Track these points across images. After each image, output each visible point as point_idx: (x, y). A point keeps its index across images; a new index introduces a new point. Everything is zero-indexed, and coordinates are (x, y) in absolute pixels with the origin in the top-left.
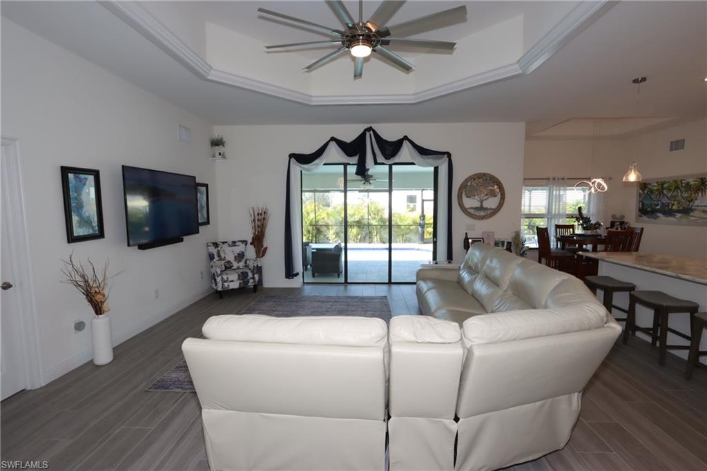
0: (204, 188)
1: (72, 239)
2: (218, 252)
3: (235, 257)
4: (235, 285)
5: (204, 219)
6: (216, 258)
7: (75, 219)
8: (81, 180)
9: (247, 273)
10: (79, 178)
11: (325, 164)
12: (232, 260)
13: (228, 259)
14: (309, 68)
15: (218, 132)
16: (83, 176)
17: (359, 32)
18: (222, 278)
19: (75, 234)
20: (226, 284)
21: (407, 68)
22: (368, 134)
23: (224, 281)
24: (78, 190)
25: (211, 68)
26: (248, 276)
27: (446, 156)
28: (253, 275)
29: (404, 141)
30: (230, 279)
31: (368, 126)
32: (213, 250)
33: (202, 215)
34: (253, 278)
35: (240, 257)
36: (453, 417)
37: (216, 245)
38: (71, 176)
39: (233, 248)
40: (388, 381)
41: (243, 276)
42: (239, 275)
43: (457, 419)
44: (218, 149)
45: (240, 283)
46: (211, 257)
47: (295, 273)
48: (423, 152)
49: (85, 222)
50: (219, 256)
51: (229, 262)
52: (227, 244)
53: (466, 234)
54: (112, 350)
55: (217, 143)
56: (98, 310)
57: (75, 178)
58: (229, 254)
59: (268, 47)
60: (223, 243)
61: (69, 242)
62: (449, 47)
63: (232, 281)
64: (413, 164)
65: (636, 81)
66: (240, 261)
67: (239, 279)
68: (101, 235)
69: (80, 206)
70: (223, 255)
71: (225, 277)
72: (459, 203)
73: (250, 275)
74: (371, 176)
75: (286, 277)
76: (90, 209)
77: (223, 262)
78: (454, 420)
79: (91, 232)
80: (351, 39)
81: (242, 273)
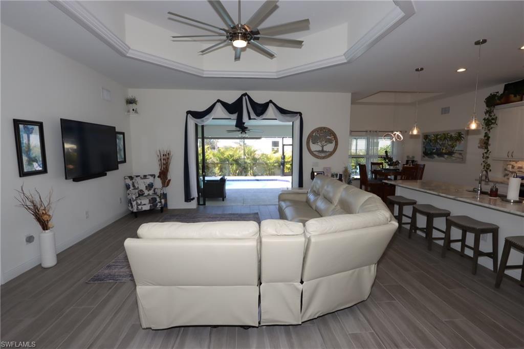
0: (122, 136)
1: (22, 174)
2: (133, 183)
3: (146, 187)
4: (147, 207)
5: (122, 159)
6: (132, 188)
7: (25, 159)
8: (29, 130)
9: (156, 198)
10: (28, 128)
12: (144, 189)
13: (140, 188)
14: (202, 52)
15: (132, 93)
16: (30, 127)
17: (239, 31)
18: (137, 203)
19: (25, 170)
20: (140, 207)
21: (271, 56)
22: (244, 98)
23: (138, 205)
24: (27, 137)
25: (129, 48)
26: (156, 200)
27: (299, 115)
28: (161, 200)
29: (270, 104)
30: (143, 203)
31: (244, 92)
32: (129, 182)
33: (120, 155)
34: (161, 202)
35: (150, 186)
36: (300, 280)
37: (131, 178)
38: (21, 126)
39: (144, 180)
40: (260, 262)
41: (153, 201)
42: (149, 200)
43: (302, 282)
44: (133, 106)
45: (151, 206)
46: (128, 187)
47: (192, 198)
48: (283, 111)
49: (32, 160)
50: (134, 186)
51: (141, 191)
52: (139, 178)
54: (56, 256)
55: (131, 101)
56: (45, 226)
57: (25, 128)
58: (142, 185)
59: (173, 37)
60: (137, 176)
61: (20, 176)
62: (299, 44)
63: (145, 204)
64: (276, 119)
65: (417, 70)
66: (150, 190)
67: (150, 203)
68: (45, 171)
69: (28, 149)
70: (136, 186)
71: (139, 202)
72: (308, 148)
73: (158, 200)
74: (247, 128)
75: (185, 201)
76: (36, 151)
77: (137, 191)
78: (301, 283)
79: (37, 169)
80: (233, 35)
81: (152, 198)
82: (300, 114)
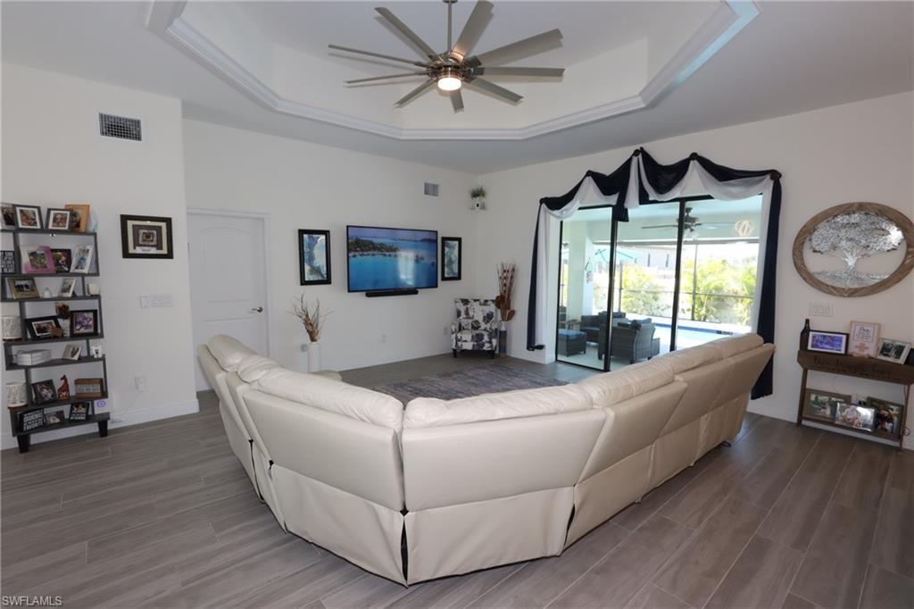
0: (457, 243)
1: (304, 282)
2: (467, 309)
3: (484, 317)
4: (468, 346)
5: (454, 274)
6: (463, 315)
7: (307, 268)
8: (313, 239)
9: (482, 335)
10: (312, 237)
11: (580, 209)
12: (481, 320)
13: (476, 318)
15: (480, 181)
16: (315, 236)
18: (456, 337)
19: (307, 279)
20: (460, 343)
22: (635, 159)
23: (458, 340)
24: (311, 247)
25: (401, 129)
26: (483, 339)
27: (768, 177)
28: (491, 339)
29: (692, 162)
30: (464, 339)
31: (638, 147)
32: (462, 308)
33: (451, 270)
34: (490, 342)
35: (489, 317)
37: (465, 302)
38: (305, 236)
39: (483, 307)
41: (479, 338)
42: (473, 336)
43: (404, 512)
44: (477, 200)
45: (474, 345)
46: (459, 314)
47: (536, 344)
48: (722, 174)
49: (316, 270)
50: (467, 313)
51: (477, 322)
52: (478, 303)
53: (807, 321)
55: (478, 193)
56: (313, 339)
57: (309, 238)
58: (478, 313)
60: (475, 301)
61: (301, 285)
63: (465, 341)
64: (709, 197)
66: (488, 322)
67: (472, 340)
68: (328, 281)
69: (312, 258)
70: (471, 313)
71: (459, 335)
72: (798, 268)
73: (486, 338)
75: (528, 348)
76: (320, 261)
77: (470, 321)
78: (401, 512)
79: (320, 278)
80: (437, 71)
81: (477, 335)
82: (775, 176)
